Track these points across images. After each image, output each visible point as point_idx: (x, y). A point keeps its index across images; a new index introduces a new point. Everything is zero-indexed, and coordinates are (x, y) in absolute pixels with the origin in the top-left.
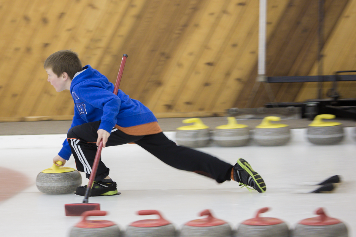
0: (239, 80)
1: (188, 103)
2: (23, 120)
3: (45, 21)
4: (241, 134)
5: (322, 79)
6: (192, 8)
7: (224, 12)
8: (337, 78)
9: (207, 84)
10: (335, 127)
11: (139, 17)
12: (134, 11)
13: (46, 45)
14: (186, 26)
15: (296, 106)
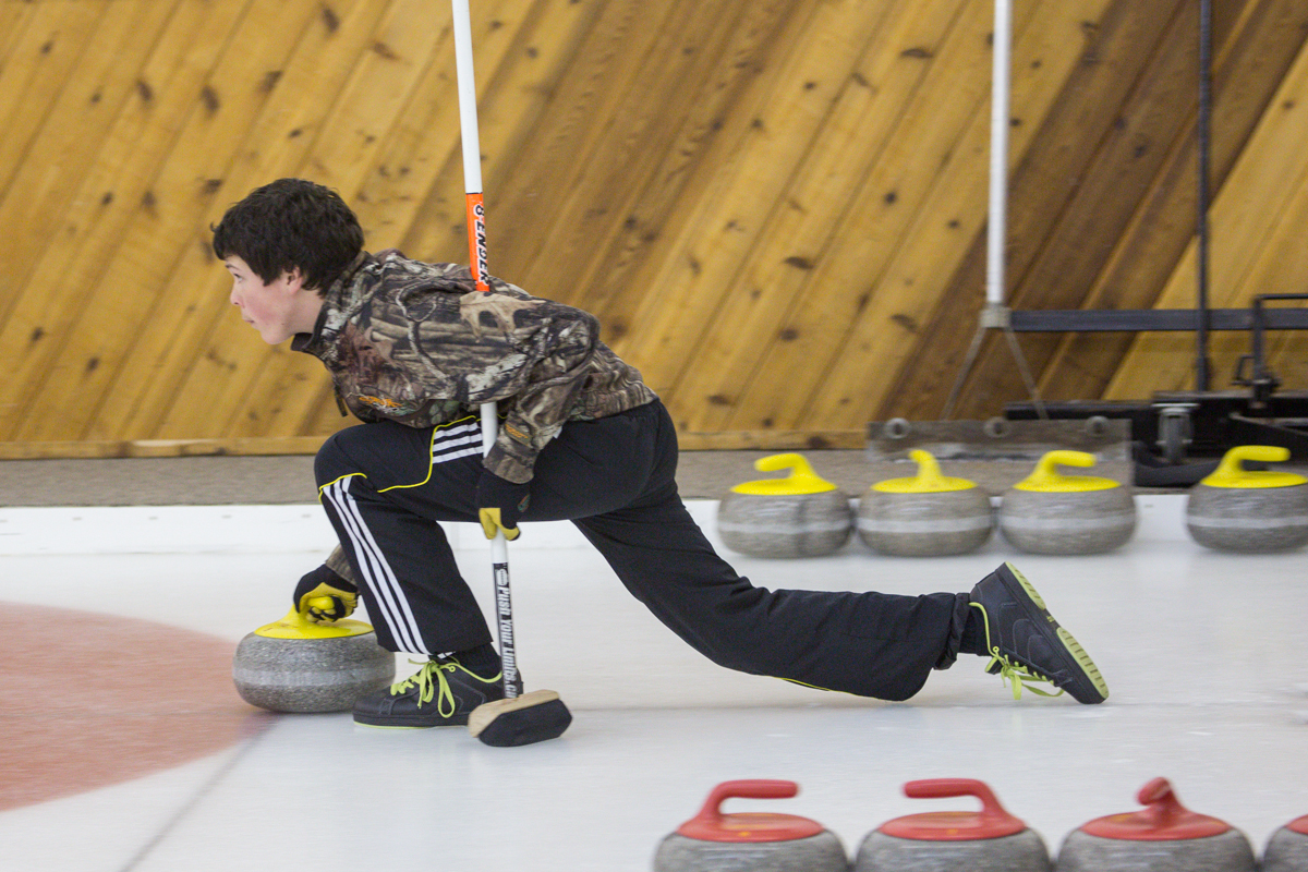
0: (901, 319)
1: (718, 400)
2: (124, 453)
3: (211, 100)
4: (959, 513)
5: (1206, 320)
6: (741, 65)
7: (859, 78)
8: (1261, 318)
9: (789, 334)
10: (1292, 490)
11: (549, 92)
12: (535, 72)
13: (214, 186)
14: (717, 125)
15: (1110, 415)
